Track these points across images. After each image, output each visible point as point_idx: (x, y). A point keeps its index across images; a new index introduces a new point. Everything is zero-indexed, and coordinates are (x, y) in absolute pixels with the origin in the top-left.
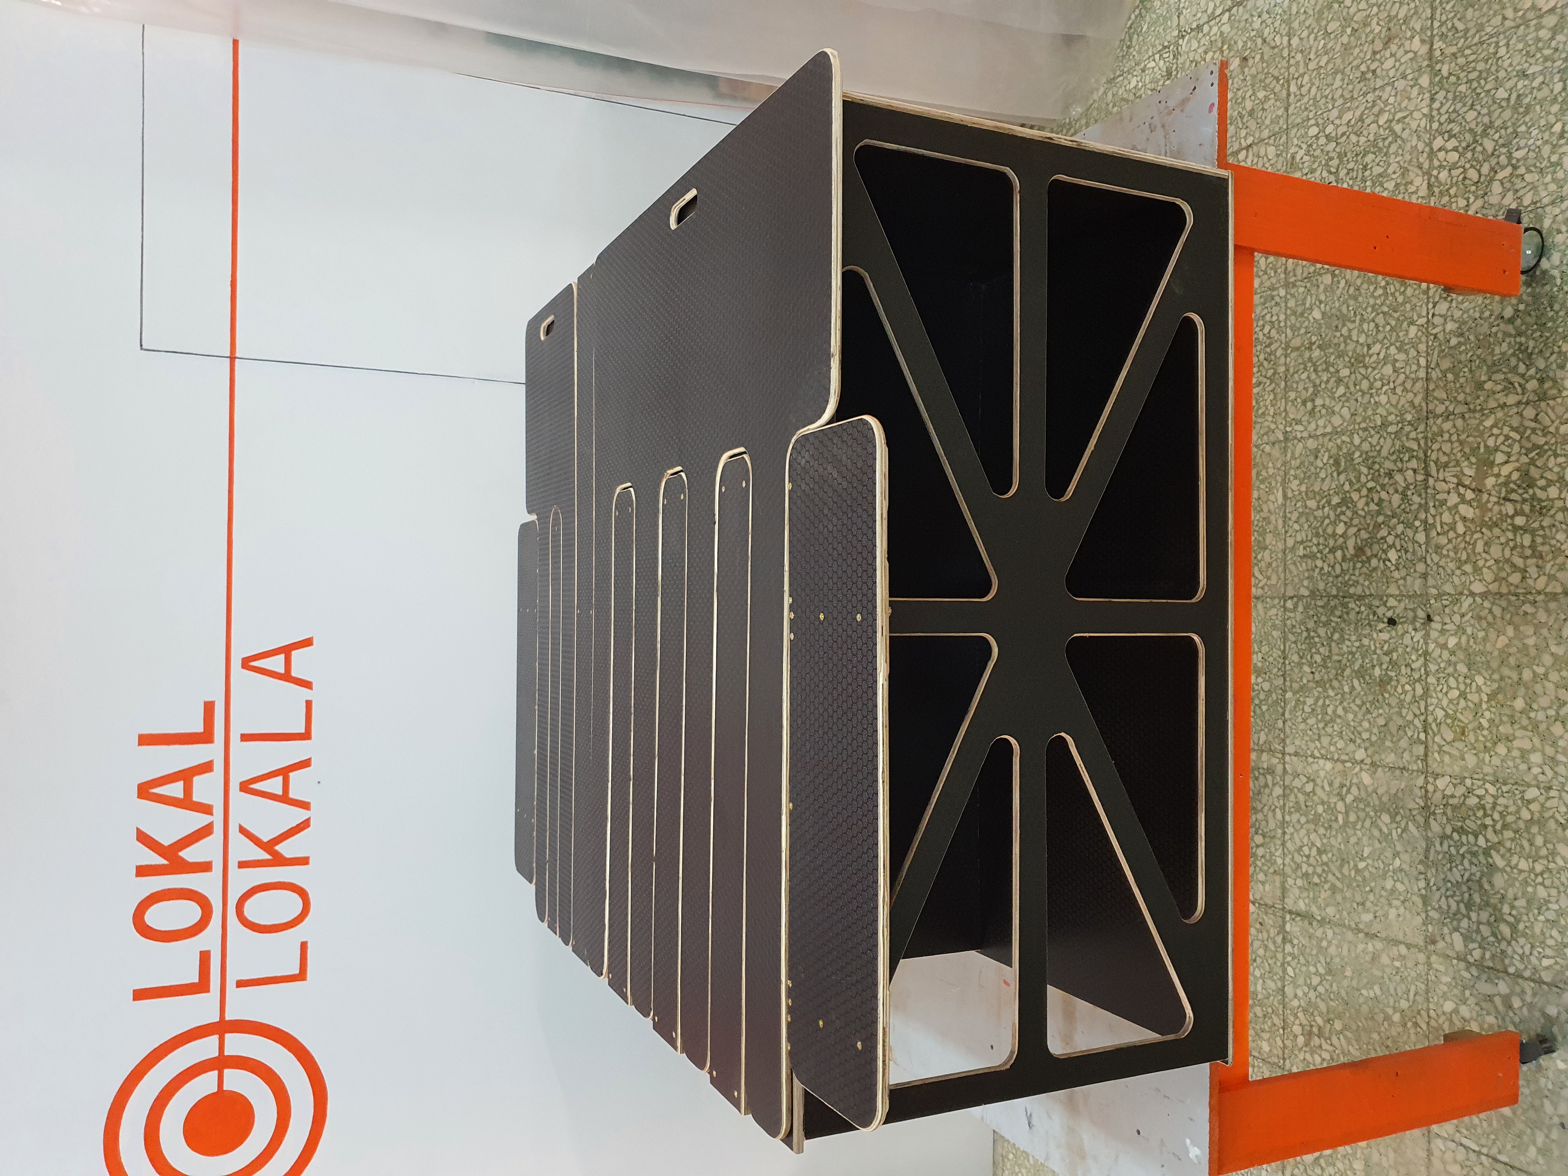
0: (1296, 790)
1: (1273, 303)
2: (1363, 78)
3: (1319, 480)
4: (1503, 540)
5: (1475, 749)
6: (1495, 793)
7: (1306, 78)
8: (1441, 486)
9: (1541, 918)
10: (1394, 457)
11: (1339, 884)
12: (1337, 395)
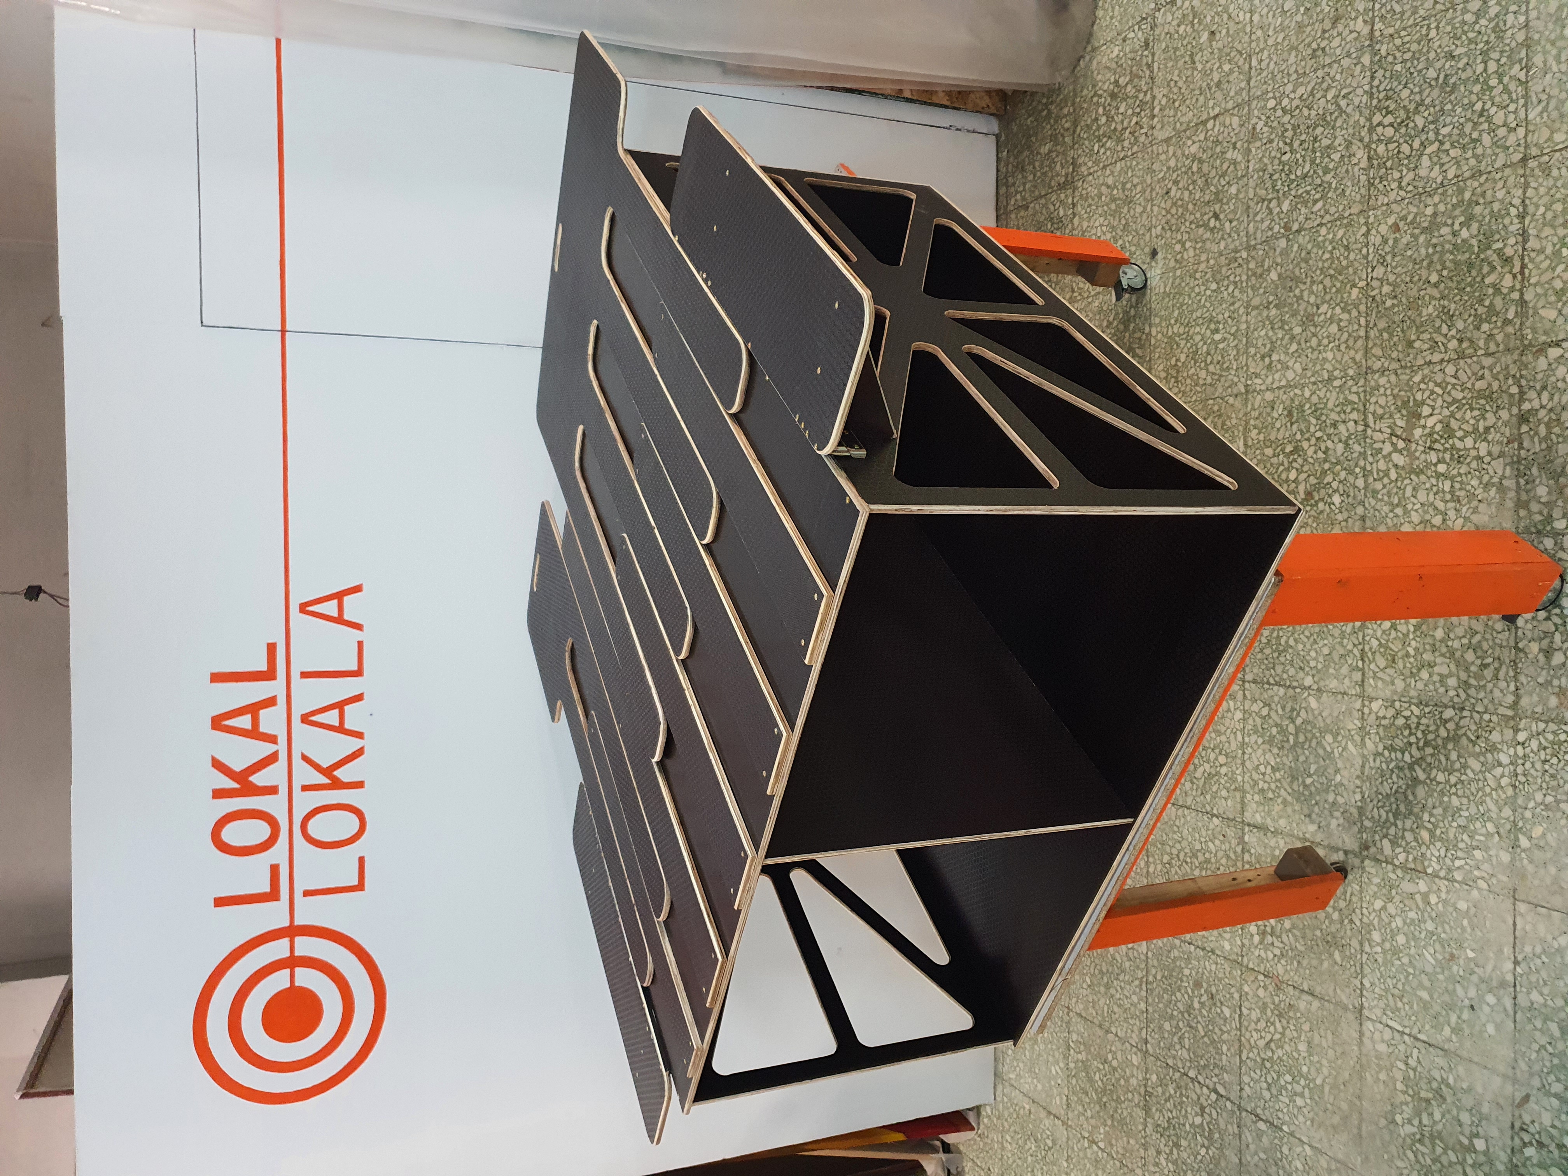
0: (1254, 714)
1: (1236, 265)
2: (1314, 55)
3: (1275, 429)
4: (1428, 485)
5: (1403, 675)
6: (1418, 714)
7: (1266, 53)
8: (1378, 436)
9: (1455, 824)
10: (1338, 409)
11: (1289, 798)
12: (1291, 351)
